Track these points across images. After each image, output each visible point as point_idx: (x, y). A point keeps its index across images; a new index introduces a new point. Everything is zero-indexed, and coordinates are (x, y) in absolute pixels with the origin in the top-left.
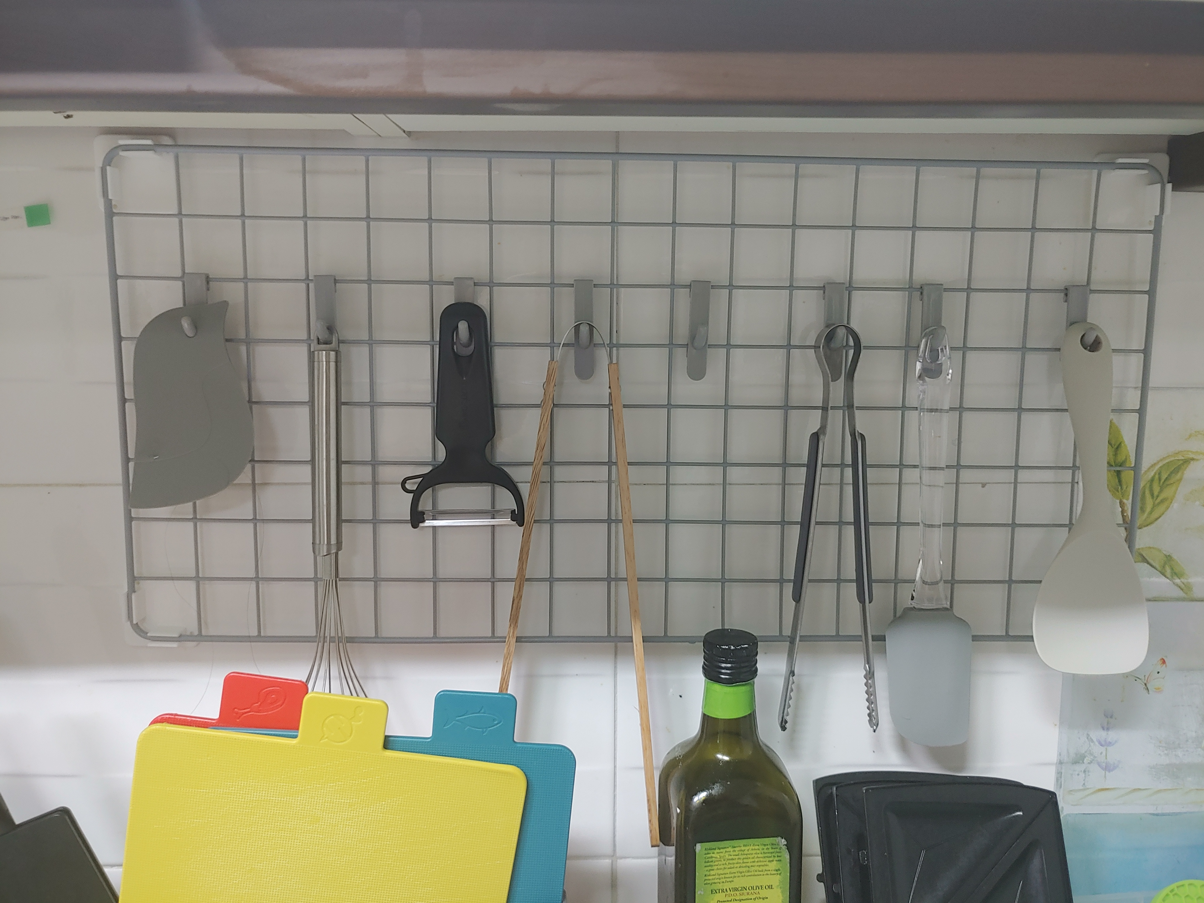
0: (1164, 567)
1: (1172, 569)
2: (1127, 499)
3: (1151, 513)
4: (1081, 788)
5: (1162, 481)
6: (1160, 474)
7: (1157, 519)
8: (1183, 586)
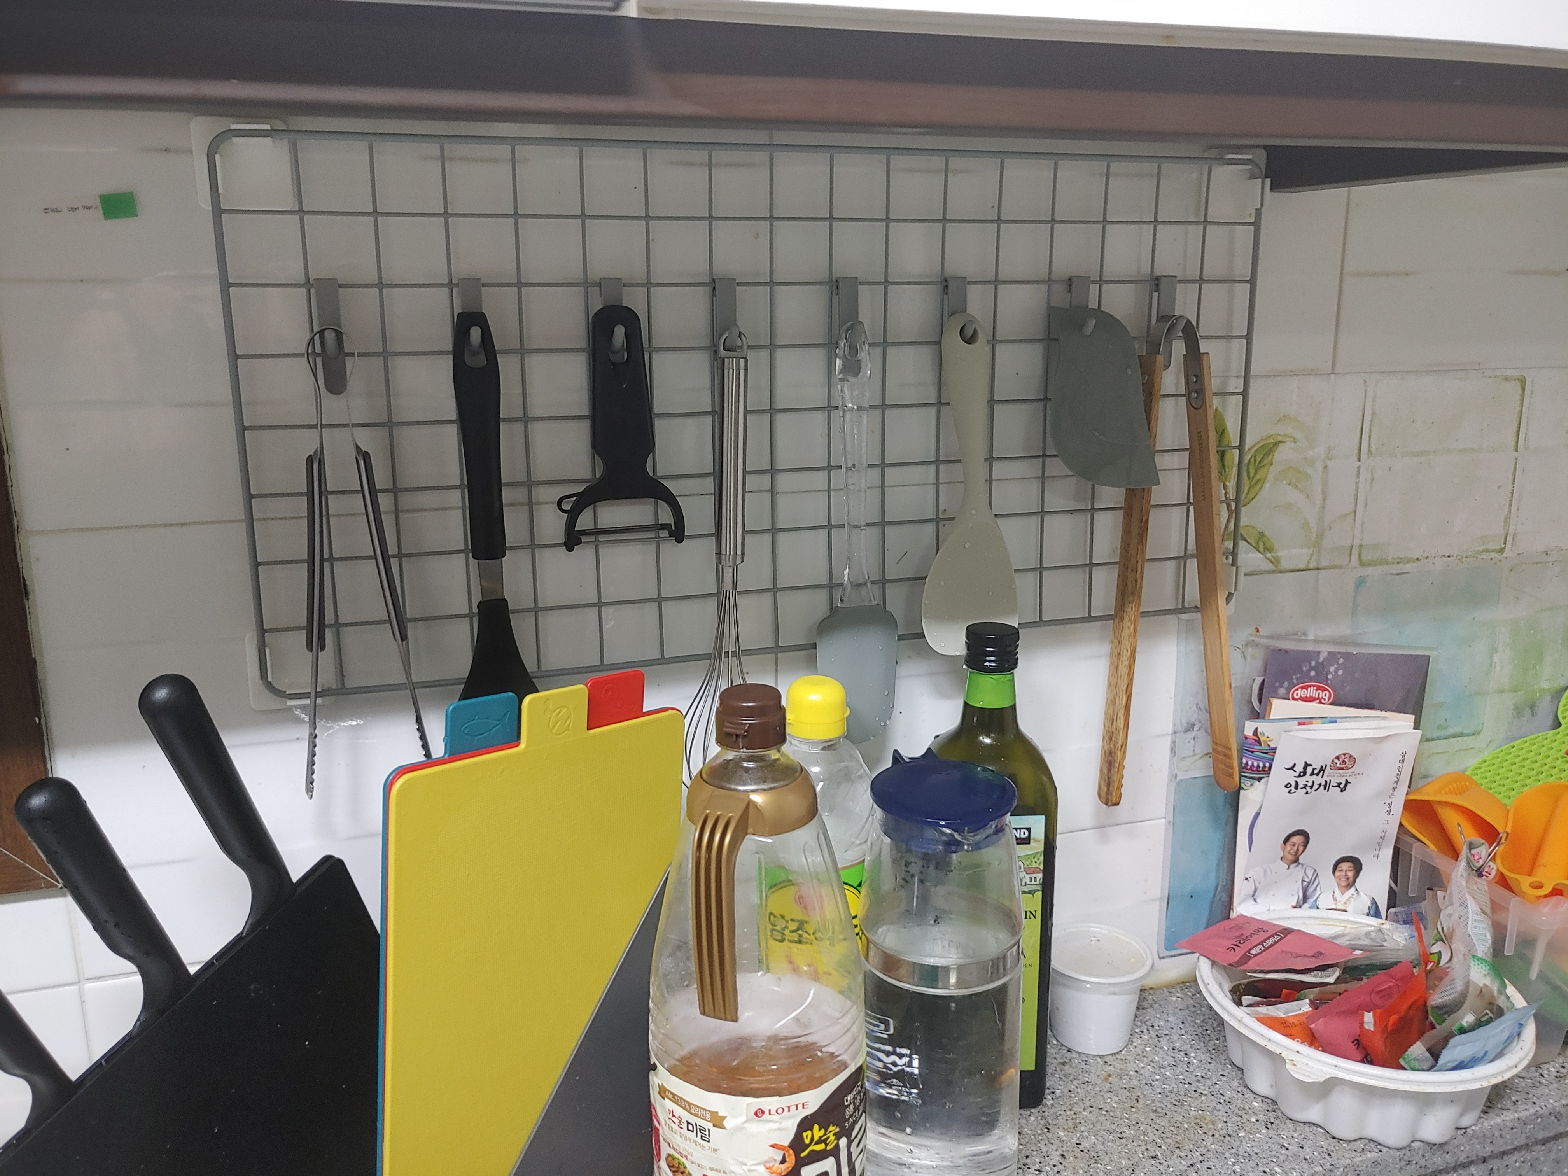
0: (1258, 542)
1: (1264, 545)
2: (1229, 482)
3: (1248, 492)
4: (1192, 754)
5: (1257, 462)
6: (1255, 457)
7: (1253, 499)
8: (1273, 559)
